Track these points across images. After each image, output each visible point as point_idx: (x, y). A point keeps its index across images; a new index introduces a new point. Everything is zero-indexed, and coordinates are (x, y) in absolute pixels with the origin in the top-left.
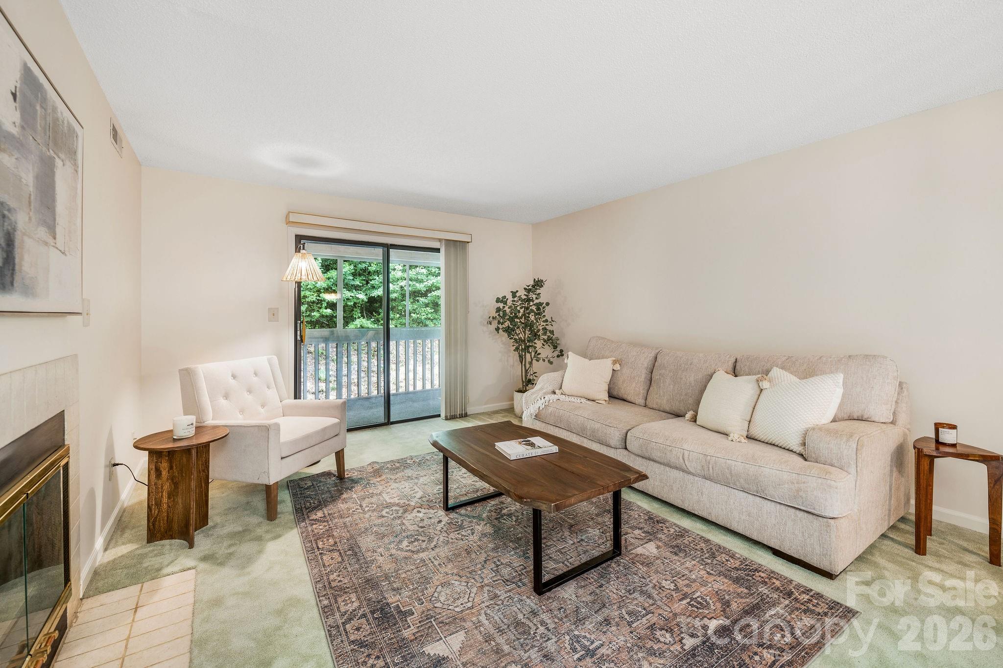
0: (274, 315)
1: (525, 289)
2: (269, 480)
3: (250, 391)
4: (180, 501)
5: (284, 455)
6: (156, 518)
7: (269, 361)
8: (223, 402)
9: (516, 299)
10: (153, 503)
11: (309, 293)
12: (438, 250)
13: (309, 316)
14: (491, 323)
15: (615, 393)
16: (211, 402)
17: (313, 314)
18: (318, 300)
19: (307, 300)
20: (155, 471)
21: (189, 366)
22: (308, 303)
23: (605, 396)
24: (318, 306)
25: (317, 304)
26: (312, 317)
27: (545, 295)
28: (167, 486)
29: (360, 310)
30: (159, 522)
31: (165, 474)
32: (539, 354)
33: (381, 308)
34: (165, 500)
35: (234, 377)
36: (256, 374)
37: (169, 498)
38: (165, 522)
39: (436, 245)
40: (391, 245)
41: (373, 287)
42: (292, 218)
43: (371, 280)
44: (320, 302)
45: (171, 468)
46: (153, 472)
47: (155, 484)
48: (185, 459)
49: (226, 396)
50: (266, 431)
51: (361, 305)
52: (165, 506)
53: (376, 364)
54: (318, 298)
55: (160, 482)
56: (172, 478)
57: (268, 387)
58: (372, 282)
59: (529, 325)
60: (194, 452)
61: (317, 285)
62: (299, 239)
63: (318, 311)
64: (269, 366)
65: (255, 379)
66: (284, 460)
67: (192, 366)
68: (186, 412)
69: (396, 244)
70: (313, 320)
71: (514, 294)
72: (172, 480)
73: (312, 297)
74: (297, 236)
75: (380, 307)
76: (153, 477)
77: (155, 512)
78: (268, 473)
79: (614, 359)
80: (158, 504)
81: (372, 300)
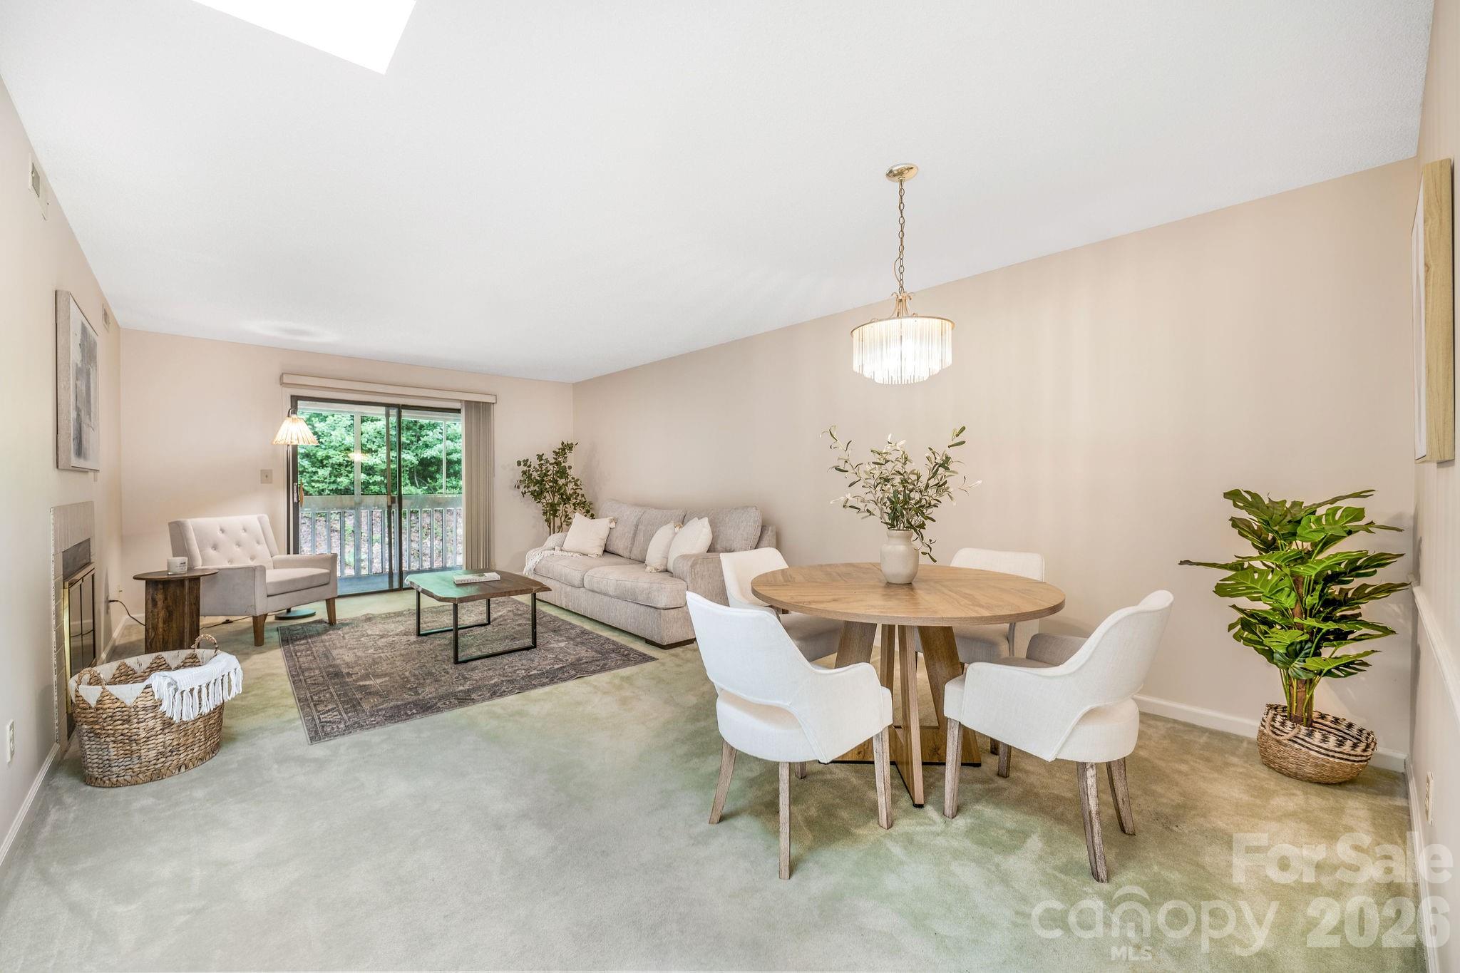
0: (267, 476)
1: (554, 452)
2: (256, 612)
3: (239, 545)
4: (174, 626)
5: (270, 593)
6: (153, 639)
7: (260, 520)
8: (211, 552)
9: (542, 462)
10: (151, 627)
11: (334, 452)
12: (459, 411)
13: (334, 482)
14: (518, 487)
15: (610, 548)
16: (200, 551)
17: (339, 480)
18: (348, 461)
19: (331, 461)
20: (151, 603)
21: (178, 520)
22: (332, 466)
23: (600, 551)
24: (347, 469)
25: (347, 466)
26: (338, 484)
27: (571, 459)
28: (162, 614)
29: (408, 474)
30: (156, 642)
31: (160, 604)
32: (570, 518)
33: (439, 473)
34: (161, 625)
35: (222, 531)
36: (245, 530)
37: (164, 623)
38: (161, 643)
39: (457, 406)
40: (403, 405)
41: (427, 446)
42: (286, 379)
43: (423, 436)
44: (350, 464)
45: (166, 599)
46: (150, 602)
47: (152, 612)
48: (178, 592)
49: (215, 547)
50: (254, 573)
51: (410, 469)
52: (161, 630)
53: (429, 545)
54: (346, 459)
55: (156, 610)
56: (167, 608)
57: (258, 543)
58: (425, 439)
59: (558, 490)
60: (187, 583)
61: (345, 442)
62: (295, 399)
63: (347, 476)
64: (259, 525)
65: (244, 534)
66: (270, 598)
67: (182, 520)
68: (176, 553)
69: (409, 404)
70: (339, 488)
71: (540, 457)
72: (167, 609)
73: (338, 457)
74: (292, 397)
75: (439, 471)
76: (150, 606)
77: (152, 634)
78: (255, 606)
79: (611, 518)
80: (155, 628)
81: (425, 463)
